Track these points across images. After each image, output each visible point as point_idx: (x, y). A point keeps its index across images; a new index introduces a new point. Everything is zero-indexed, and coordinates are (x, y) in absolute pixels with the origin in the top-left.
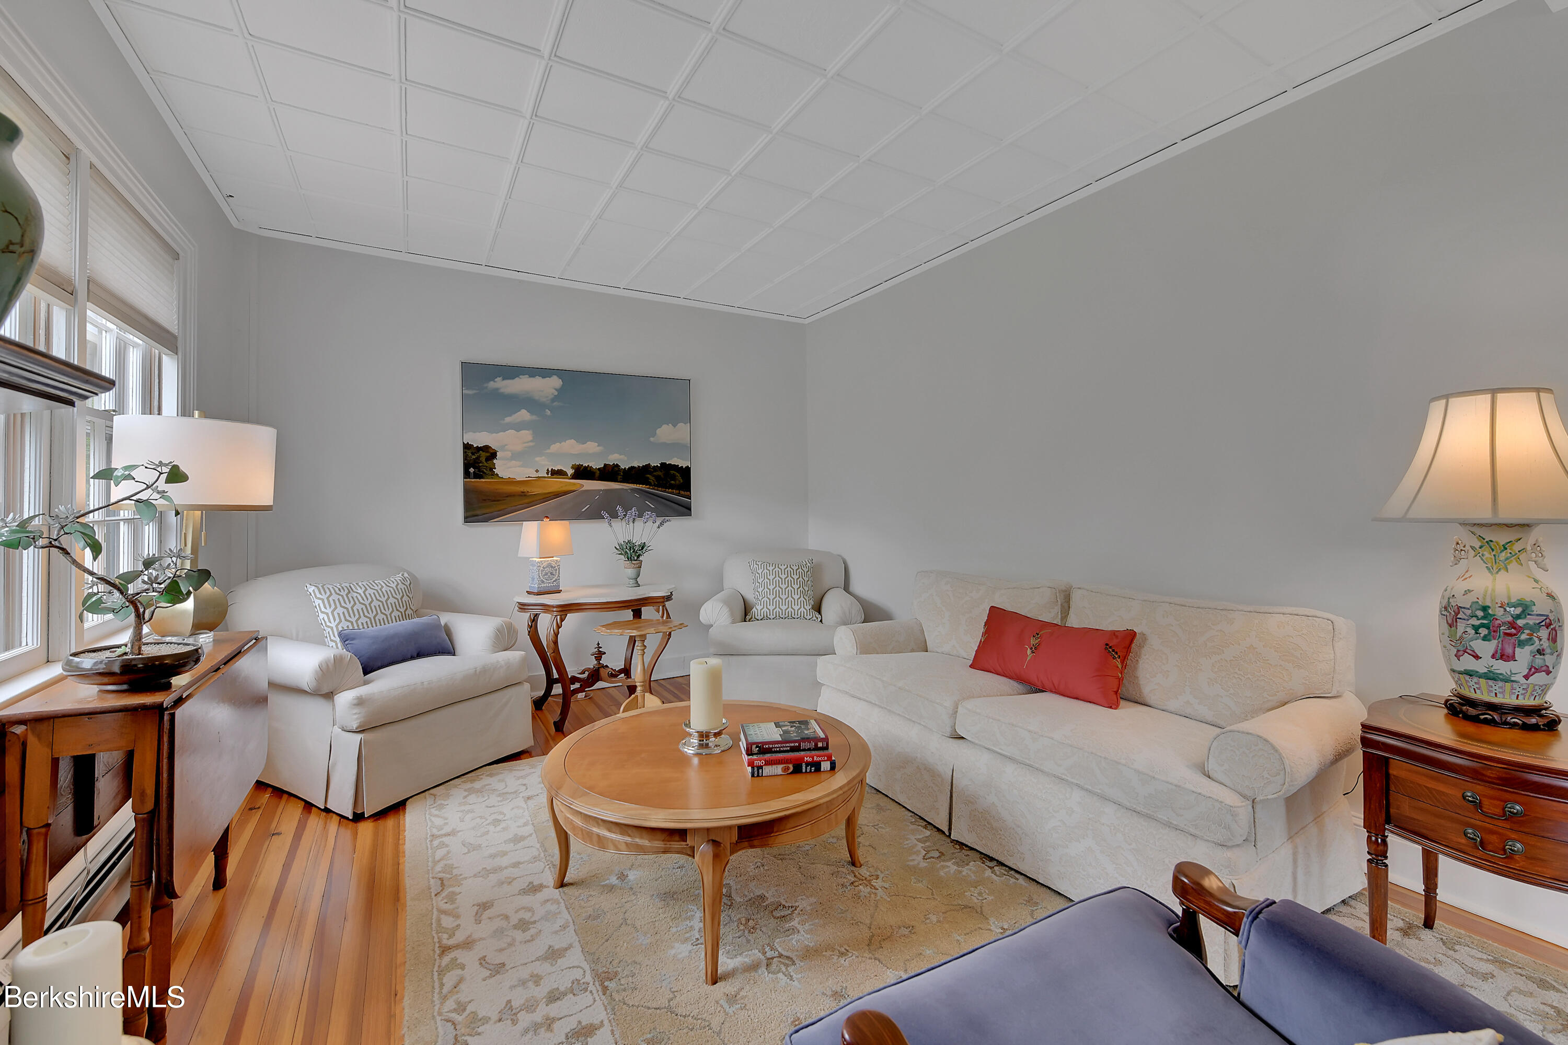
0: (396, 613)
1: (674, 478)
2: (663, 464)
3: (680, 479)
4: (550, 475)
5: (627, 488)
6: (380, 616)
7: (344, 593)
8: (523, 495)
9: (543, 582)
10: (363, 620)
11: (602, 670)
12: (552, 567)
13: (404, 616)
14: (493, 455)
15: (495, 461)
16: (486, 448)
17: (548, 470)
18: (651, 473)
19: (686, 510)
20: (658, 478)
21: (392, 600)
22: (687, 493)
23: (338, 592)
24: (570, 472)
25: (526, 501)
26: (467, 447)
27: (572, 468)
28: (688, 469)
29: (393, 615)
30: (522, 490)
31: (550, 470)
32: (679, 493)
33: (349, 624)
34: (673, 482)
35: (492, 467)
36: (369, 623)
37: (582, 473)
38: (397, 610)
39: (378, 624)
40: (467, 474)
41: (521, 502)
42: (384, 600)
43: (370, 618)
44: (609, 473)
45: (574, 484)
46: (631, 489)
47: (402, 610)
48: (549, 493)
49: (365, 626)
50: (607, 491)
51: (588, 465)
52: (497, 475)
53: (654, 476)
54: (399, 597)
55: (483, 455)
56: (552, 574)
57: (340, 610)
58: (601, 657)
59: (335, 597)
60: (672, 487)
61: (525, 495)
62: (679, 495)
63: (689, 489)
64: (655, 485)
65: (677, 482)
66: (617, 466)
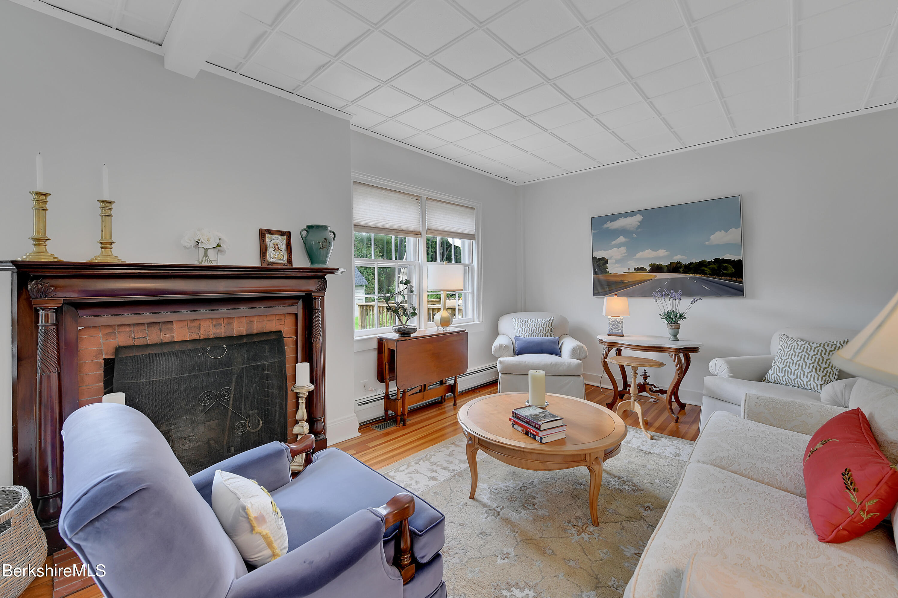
0: (541, 334)
1: (726, 268)
2: (717, 260)
3: (731, 269)
4: (636, 271)
5: (687, 277)
6: (534, 334)
7: (523, 323)
8: (622, 282)
9: (612, 329)
10: (527, 334)
11: (647, 386)
12: (617, 322)
13: (545, 335)
14: (606, 262)
15: (607, 265)
16: (603, 258)
17: (635, 268)
18: (706, 266)
19: (739, 292)
20: (712, 269)
21: (541, 328)
22: (741, 279)
23: (521, 322)
24: (648, 268)
25: (624, 285)
26: (594, 259)
27: (649, 266)
28: (740, 262)
29: (540, 334)
30: (621, 279)
31: (636, 268)
32: (732, 280)
33: (522, 335)
34: (725, 272)
35: (606, 268)
36: (529, 335)
37: (656, 268)
38: (542, 332)
39: (533, 336)
40: (595, 272)
41: (621, 286)
42: (537, 327)
43: (530, 334)
44: (675, 268)
45: (651, 275)
46: (690, 278)
47: (545, 333)
48: (636, 281)
49: (527, 336)
50: (673, 279)
51: (660, 264)
52: (608, 272)
53: (709, 268)
54: (544, 327)
55: (602, 262)
56: (617, 325)
57: (520, 329)
58: (647, 378)
59: (520, 323)
60: (725, 275)
61: (623, 282)
62: (731, 281)
63: (741, 276)
64: (710, 274)
65: (730, 271)
66: (680, 263)
